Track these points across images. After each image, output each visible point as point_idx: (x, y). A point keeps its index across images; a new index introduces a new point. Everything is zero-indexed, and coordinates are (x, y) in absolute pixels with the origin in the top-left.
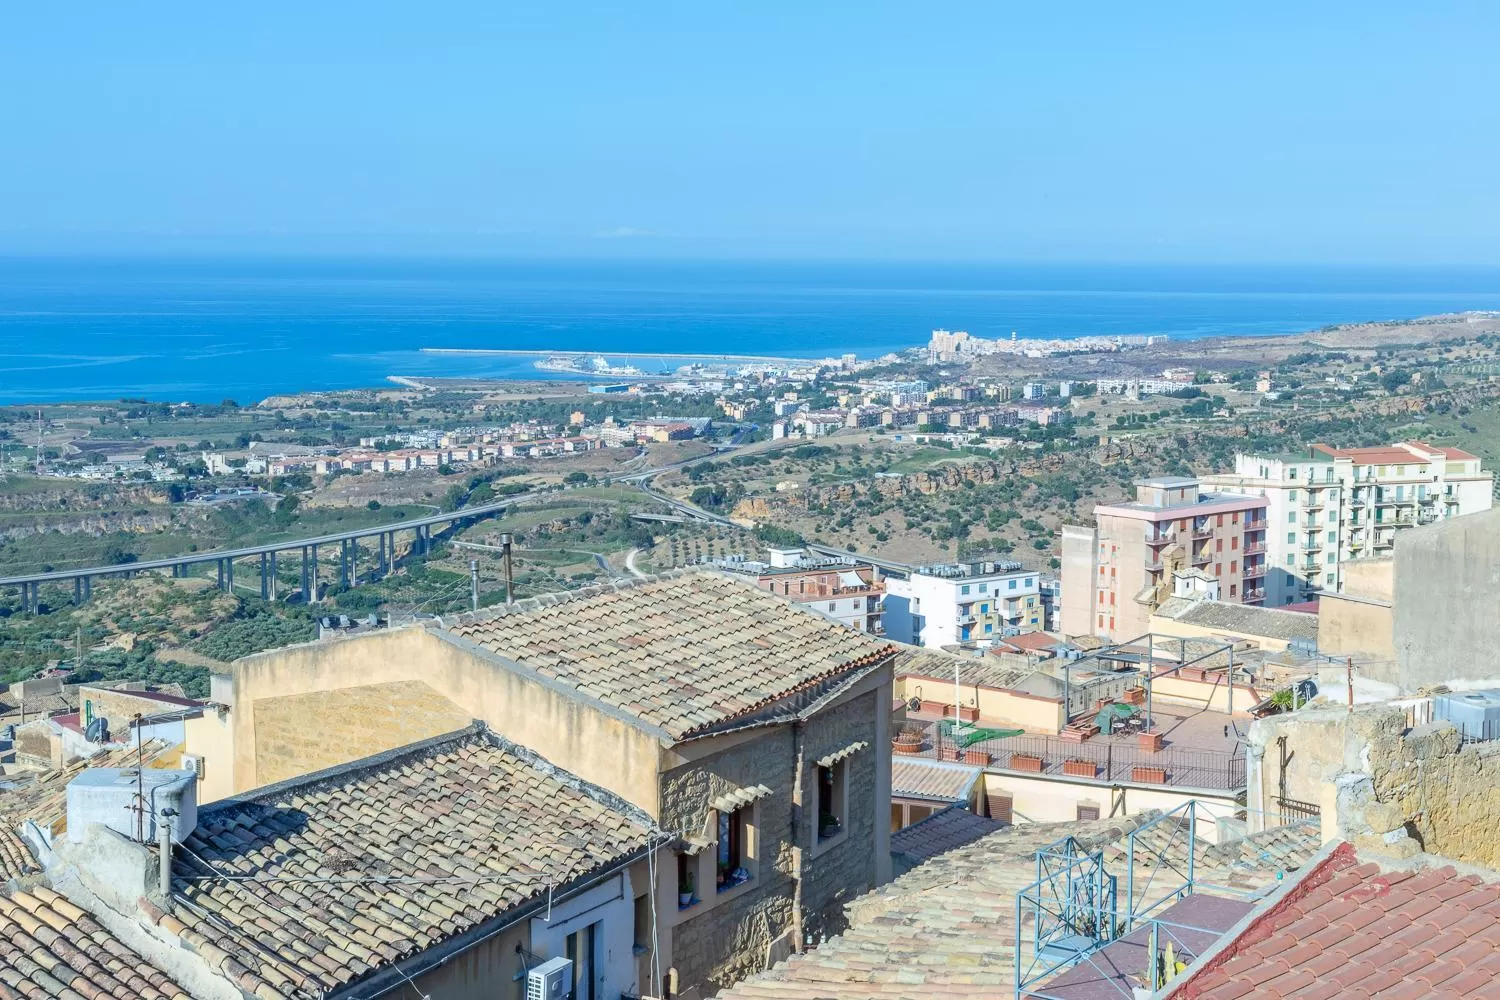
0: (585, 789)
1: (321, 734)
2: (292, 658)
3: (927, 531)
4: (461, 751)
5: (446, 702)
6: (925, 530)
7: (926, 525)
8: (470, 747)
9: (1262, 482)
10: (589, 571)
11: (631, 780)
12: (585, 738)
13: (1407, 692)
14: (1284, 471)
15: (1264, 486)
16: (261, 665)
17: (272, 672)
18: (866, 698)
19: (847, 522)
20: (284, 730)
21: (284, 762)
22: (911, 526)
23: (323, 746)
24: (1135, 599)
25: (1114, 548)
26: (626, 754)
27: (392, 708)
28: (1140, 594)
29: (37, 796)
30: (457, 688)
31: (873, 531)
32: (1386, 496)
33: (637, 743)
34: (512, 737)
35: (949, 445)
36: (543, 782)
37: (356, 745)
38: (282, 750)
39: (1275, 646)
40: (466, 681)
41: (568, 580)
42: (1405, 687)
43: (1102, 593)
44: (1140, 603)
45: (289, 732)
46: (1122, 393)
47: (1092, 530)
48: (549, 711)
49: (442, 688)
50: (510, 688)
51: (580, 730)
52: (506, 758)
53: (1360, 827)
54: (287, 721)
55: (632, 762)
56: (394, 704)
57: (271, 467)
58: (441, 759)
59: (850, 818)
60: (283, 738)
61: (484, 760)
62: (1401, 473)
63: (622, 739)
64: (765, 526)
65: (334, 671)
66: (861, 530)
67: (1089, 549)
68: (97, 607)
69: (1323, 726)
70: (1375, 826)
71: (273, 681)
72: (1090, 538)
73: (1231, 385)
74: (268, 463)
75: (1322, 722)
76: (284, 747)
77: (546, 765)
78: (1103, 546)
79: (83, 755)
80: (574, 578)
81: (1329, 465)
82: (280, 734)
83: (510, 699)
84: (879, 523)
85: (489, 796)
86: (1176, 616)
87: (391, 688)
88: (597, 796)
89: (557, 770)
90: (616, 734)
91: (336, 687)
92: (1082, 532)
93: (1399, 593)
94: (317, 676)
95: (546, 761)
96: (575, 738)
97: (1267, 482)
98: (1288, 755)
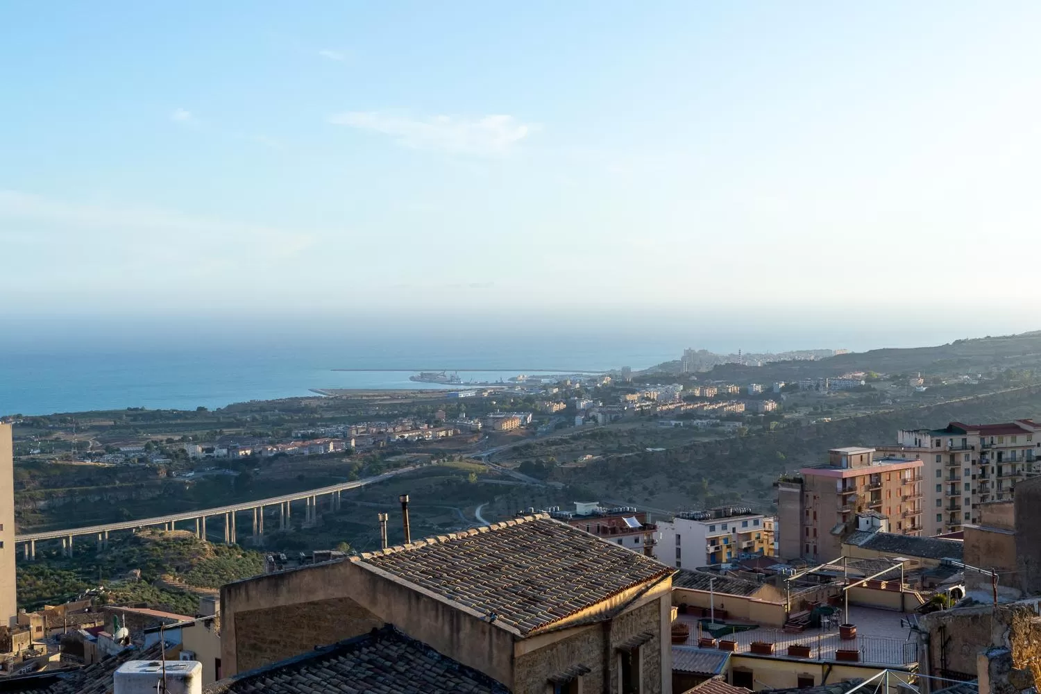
0: (463, 670)
1: (281, 636)
2: (261, 583)
3: (683, 488)
4: (378, 645)
5: (366, 613)
6: (681, 487)
7: (682, 484)
8: (384, 642)
9: (916, 449)
10: (449, 521)
11: (495, 663)
12: (462, 635)
13: (1028, 594)
14: (932, 441)
15: (919, 452)
16: (239, 589)
17: (247, 593)
18: (652, 604)
19: (627, 483)
20: (255, 633)
21: (256, 655)
22: (671, 485)
23: (282, 643)
24: (831, 533)
25: (815, 497)
26: (491, 645)
27: (329, 617)
28: (834, 529)
29: (82, 683)
30: (374, 601)
31: (645, 488)
32: (1004, 457)
33: (498, 638)
34: (413, 635)
35: (696, 428)
36: (434, 666)
37: (305, 642)
38: (254, 647)
39: (930, 564)
40: (380, 597)
41: (435, 527)
42: (1026, 590)
43: (807, 529)
44: (834, 535)
45: (259, 634)
46: (817, 389)
47: (799, 485)
48: (437, 616)
49: (364, 603)
50: (410, 602)
51: (458, 630)
52: (408, 649)
53: (1006, 686)
54: (258, 627)
55: (495, 651)
56: (330, 614)
57: (231, 453)
58: (365, 650)
59: (644, 687)
60: (255, 638)
61: (394, 651)
62: (1014, 440)
63: (487, 634)
64: (571, 487)
65: (289, 591)
66: (637, 488)
67: (798, 498)
68: (112, 551)
69: (970, 618)
70: (1016, 685)
71: (248, 600)
72: (798, 491)
73: (892, 383)
74: (229, 450)
75: (969, 616)
76: (255, 644)
77: (435, 654)
78: (807, 496)
79: (112, 653)
80: (440, 525)
81: (963, 437)
82: (253, 636)
83: (410, 609)
84: (649, 482)
85: (399, 676)
86: (860, 544)
87: (327, 602)
88: (471, 675)
89: (443, 657)
90: (484, 633)
91: (291, 603)
92: (792, 487)
93: (1019, 524)
94: (278, 596)
95: (436, 651)
96: (455, 635)
97: (920, 450)
98: (946, 639)
